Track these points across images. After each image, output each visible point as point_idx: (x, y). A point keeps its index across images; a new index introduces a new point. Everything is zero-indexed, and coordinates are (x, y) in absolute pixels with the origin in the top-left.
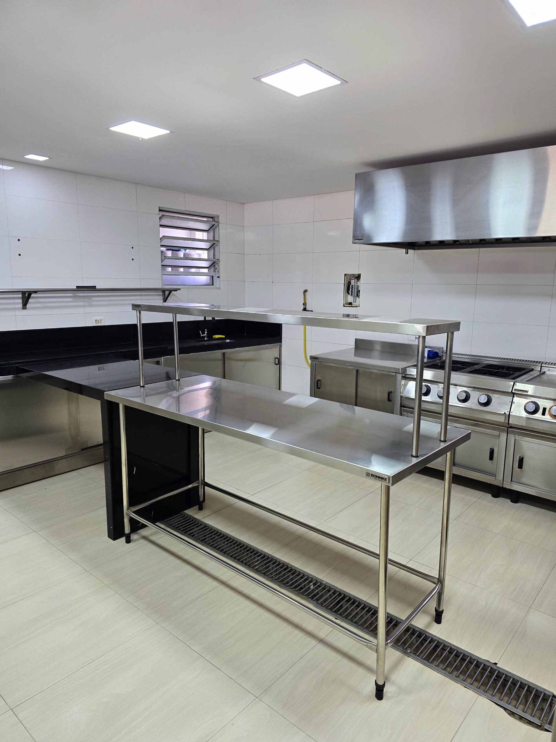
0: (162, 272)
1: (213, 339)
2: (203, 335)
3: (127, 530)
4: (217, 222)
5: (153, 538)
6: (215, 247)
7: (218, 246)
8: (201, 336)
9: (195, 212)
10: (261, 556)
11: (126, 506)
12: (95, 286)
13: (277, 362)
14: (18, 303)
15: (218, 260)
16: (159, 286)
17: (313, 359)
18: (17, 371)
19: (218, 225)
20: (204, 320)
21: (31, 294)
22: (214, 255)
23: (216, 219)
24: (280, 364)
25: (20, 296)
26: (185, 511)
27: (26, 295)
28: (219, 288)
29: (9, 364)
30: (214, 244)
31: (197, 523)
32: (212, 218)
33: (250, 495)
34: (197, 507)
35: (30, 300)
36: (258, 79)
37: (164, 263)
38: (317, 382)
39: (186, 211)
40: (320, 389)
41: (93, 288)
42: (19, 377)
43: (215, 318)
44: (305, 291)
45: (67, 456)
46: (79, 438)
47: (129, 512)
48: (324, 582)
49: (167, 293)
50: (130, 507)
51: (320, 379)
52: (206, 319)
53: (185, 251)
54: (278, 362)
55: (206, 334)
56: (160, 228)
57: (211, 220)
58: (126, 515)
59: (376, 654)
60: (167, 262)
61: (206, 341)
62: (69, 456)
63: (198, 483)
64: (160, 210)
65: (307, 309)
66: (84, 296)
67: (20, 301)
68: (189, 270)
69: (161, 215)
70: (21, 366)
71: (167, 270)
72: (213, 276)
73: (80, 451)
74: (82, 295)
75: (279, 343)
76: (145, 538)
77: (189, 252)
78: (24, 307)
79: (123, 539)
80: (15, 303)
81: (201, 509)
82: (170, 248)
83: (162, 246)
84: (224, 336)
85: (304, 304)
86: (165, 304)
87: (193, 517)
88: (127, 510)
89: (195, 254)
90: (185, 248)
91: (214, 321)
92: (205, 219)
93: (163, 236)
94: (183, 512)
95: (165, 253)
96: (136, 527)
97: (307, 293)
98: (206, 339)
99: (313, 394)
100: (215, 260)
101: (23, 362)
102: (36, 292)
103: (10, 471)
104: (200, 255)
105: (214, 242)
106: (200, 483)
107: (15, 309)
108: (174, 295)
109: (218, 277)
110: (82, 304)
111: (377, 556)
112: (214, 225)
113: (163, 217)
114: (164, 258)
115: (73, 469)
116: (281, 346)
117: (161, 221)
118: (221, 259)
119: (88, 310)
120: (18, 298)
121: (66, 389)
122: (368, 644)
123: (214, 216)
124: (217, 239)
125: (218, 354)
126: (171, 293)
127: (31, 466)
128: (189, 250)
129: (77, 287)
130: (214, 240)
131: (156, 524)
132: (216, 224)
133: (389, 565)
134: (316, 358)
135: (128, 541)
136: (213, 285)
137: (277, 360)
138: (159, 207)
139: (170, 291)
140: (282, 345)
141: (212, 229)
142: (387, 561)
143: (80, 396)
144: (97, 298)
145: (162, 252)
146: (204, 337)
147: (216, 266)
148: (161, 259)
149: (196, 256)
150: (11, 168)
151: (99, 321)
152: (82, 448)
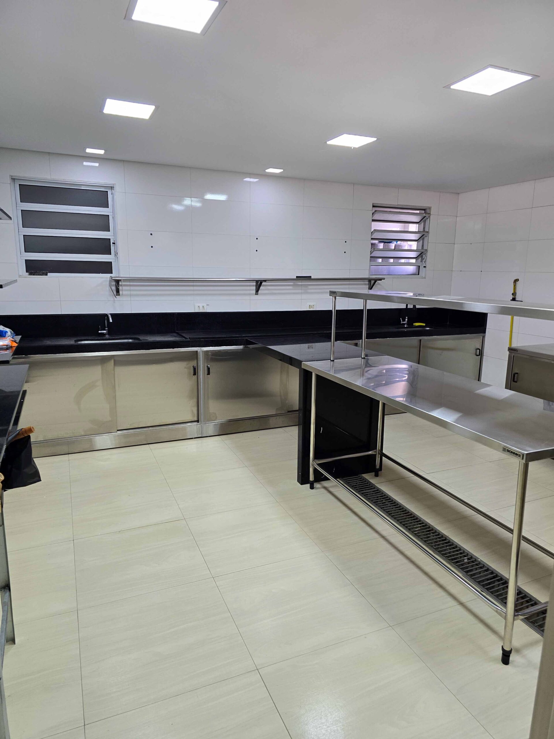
0: (370, 263)
1: (414, 326)
2: (403, 323)
3: (312, 478)
4: (429, 214)
5: (331, 490)
6: (424, 238)
7: (427, 237)
8: (401, 323)
9: (407, 205)
10: (423, 525)
11: (312, 458)
12: (311, 277)
13: (478, 353)
14: (252, 290)
15: (426, 250)
16: (367, 277)
17: (511, 351)
18: (247, 343)
19: (429, 217)
20: (405, 308)
21: (262, 282)
22: (423, 246)
23: (428, 211)
24: (482, 356)
25: (255, 284)
26: (363, 475)
27: (259, 283)
28: (425, 278)
29: (241, 337)
30: (424, 235)
31: (371, 486)
32: (424, 210)
33: (426, 473)
34: (373, 473)
35: (261, 288)
36: (448, 87)
37: (373, 255)
38: (514, 375)
39: (398, 205)
40: (516, 382)
41: (309, 278)
42: (247, 347)
43: (416, 306)
44: (516, 281)
45: (276, 415)
46: (287, 401)
47: (314, 463)
48: (479, 560)
49: (373, 282)
50: (315, 459)
51: (517, 372)
52: (408, 308)
53: (397, 243)
54: (480, 353)
55: (406, 321)
56: (372, 223)
57: (423, 212)
58: (312, 466)
59: (504, 620)
60: (376, 254)
61: (406, 328)
62: (279, 415)
63: (376, 452)
64: (373, 206)
65: (517, 300)
66: (302, 285)
67: (254, 288)
68: (399, 261)
69: (374, 211)
70: (249, 339)
71: (378, 261)
72: (419, 266)
73: (287, 412)
74: (300, 283)
75: (482, 333)
76: (325, 488)
77: (401, 244)
78: (256, 293)
79: (308, 485)
80: (250, 290)
81: (377, 475)
82: (382, 241)
83: (372, 239)
84: (424, 324)
85: (514, 294)
86: (372, 292)
87: (368, 480)
88: (312, 462)
89: (406, 245)
90: (397, 240)
91: (414, 309)
92: (418, 212)
93: (374, 230)
94: (361, 475)
95: (377, 245)
96: (319, 478)
97: (518, 283)
98: (406, 326)
99: (508, 387)
100: (423, 250)
101: (251, 336)
102: (265, 281)
103: (235, 420)
104: (411, 246)
105: (423, 233)
106: (377, 452)
107: (250, 294)
108: (379, 284)
109: (425, 267)
110: (300, 291)
111: (511, 531)
112: (425, 217)
113: (376, 213)
114: (373, 250)
115: (281, 426)
116: (484, 337)
117: (374, 216)
118: (429, 249)
119: (304, 296)
120: (253, 286)
121: (280, 360)
122: (498, 610)
123: (426, 208)
124: (426, 230)
125: (414, 340)
126: (376, 282)
127: (251, 418)
128: (400, 242)
129: (297, 277)
130: (424, 231)
131: (337, 479)
132: (427, 215)
133: (522, 542)
134: (515, 350)
135: (312, 487)
136: (419, 274)
137: (478, 350)
138: (373, 204)
139: (376, 280)
140: (486, 336)
141: (423, 220)
142: (521, 538)
143: (290, 366)
144: (311, 286)
145: (372, 244)
146: (404, 324)
147: (424, 256)
148: (371, 251)
149: (406, 248)
150: (257, 180)
151: (312, 306)
152: (289, 410)
